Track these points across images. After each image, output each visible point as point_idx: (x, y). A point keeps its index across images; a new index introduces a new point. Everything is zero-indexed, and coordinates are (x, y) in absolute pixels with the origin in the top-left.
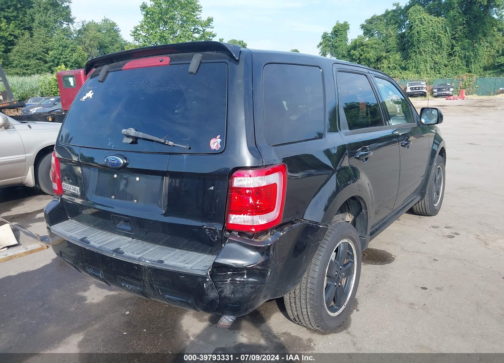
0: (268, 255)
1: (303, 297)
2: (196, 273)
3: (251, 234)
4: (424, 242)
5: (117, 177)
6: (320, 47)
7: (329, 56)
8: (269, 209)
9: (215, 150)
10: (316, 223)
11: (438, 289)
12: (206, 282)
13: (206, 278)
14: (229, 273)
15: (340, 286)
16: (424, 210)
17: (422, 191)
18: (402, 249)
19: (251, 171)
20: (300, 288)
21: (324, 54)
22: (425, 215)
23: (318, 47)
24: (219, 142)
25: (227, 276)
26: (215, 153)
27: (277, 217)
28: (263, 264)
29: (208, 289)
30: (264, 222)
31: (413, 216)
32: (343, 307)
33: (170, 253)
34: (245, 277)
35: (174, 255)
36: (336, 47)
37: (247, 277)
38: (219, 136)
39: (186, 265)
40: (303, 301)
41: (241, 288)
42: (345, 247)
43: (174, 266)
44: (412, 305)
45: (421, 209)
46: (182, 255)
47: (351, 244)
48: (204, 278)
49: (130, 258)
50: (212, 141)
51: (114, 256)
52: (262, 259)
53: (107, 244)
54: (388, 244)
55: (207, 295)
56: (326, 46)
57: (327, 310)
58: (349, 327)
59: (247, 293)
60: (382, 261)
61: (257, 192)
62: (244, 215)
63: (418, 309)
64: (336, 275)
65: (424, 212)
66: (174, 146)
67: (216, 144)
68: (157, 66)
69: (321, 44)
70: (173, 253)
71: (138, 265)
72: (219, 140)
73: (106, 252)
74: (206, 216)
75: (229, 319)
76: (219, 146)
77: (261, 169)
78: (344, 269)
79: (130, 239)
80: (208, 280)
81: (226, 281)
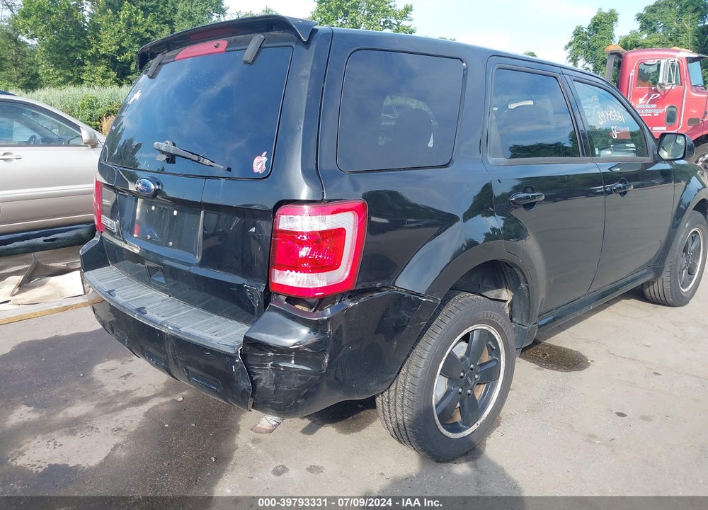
0: (324, 332)
1: (399, 402)
2: (224, 350)
3: (313, 301)
4: (648, 344)
5: (155, 209)
6: (570, 49)
7: (581, 62)
8: (333, 265)
9: (258, 173)
10: (418, 294)
11: (645, 418)
12: (235, 363)
13: (236, 357)
14: (270, 354)
15: (469, 394)
16: (662, 295)
17: (657, 265)
18: (608, 351)
19: (306, 207)
20: (396, 389)
21: (574, 60)
22: (664, 305)
23: (567, 48)
24: (264, 163)
25: (266, 359)
26: (259, 178)
27: (344, 279)
28: (313, 346)
29: (238, 374)
30: (323, 284)
31: (644, 303)
32: (475, 427)
33: (203, 320)
34: (293, 362)
35: (207, 322)
36: (594, 49)
37: (295, 363)
38: (265, 153)
39: (214, 337)
40: (399, 410)
41: (286, 377)
42: (481, 337)
43: (198, 338)
44: (591, 437)
45: (657, 294)
46: (217, 324)
47: (493, 333)
48: (233, 357)
49: (151, 321)
50: (257, 160)
51: (136, 317)
52: (314, 338)
53: (135, 300)
54: (588, 342)
55: (237, 382)
56: (578, 46)
57: (440, 427)
58: (480, 458)
59: (294, 385)
60: (569, 366)
61: (316, 239)
62: (297, 272)
63: (599, 444)
64: (462, 377)
65: (663, 298)
66: (210, 166)
67: (260, 165)
68: (211, 53)
69: (570, 44)
70: (207, 320)
71: (160, 332)
72: (265, 159)
73: (129, 310)
74: (246, 269)
75: (271, 421)
76: (264, 168)
77: (319, 204)
78: (479, 370)
79: (166, 296)
80: (237, 361)
81: (266, 365)
